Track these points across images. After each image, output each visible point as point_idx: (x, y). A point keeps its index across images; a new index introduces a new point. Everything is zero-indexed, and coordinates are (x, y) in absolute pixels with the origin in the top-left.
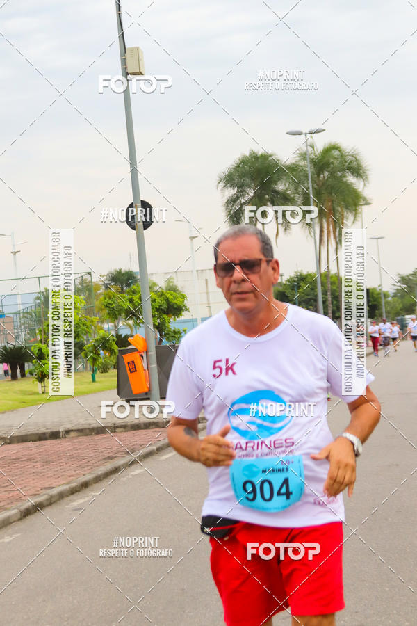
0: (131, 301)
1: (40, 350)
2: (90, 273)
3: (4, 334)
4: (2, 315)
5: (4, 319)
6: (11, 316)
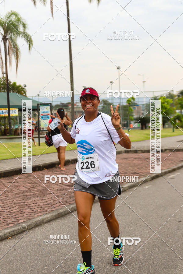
2: (172, 91)
3: (138, 112)
4: (138, 105)
5: (138, 107)
6: (141, 106)
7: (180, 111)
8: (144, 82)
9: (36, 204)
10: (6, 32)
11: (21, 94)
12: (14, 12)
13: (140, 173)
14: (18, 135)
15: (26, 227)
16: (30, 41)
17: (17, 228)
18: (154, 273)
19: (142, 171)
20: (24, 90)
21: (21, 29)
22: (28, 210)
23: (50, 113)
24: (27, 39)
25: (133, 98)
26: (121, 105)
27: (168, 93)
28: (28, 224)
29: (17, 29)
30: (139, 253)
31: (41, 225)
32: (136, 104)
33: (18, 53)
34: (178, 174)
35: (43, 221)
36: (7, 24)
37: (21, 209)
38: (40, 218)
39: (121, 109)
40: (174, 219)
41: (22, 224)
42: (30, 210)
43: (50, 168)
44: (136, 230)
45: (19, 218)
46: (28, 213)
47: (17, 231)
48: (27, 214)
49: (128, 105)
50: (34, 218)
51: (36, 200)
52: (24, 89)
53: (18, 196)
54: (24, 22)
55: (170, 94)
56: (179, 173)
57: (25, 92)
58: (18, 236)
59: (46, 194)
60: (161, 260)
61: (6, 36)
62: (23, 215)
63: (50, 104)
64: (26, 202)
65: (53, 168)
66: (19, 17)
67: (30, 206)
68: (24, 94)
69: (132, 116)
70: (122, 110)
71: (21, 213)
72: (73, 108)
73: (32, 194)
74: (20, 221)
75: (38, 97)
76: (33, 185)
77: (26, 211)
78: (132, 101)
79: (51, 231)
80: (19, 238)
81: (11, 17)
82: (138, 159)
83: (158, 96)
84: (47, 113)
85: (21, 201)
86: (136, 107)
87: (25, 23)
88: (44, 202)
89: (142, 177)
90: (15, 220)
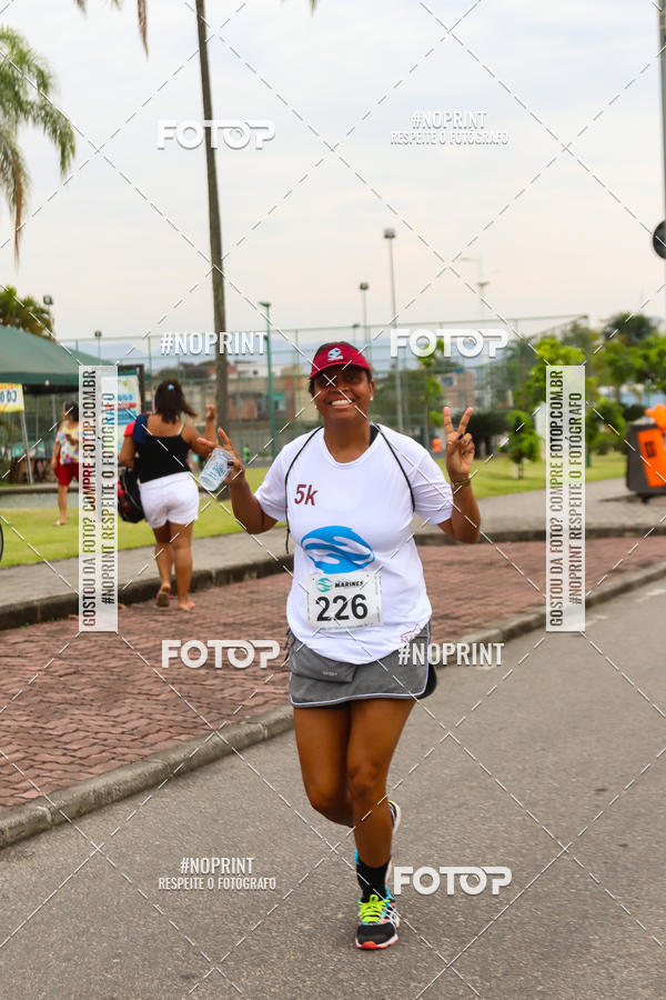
0: (646, 358)
1: (519, 421)
2: (585, 317)
3: (462, 396)
4: (460, 370)
5: (462, 376)
6: (474, 372)
7: (612, 389)
8: (482, 285)
9: (82, 734)
11: (36, 331)
12: (5, 30)
13: (464, 615)
14: (25, 481)
15: (49, 818)
16: (63, 138)
17: (14, 819)
18: (505, 975)
19: (471, 611)
20: (46, 316)
21: (31, 93)
22: (57, 756)
23: (137, 400)
24: (54, 131)
25: (441, 347)
26: (400, 368)
27: (569, 327)
28: (55, 805)
29: (17, 94)
30: (453, 903)
31: (101, 807)
33: (22, 180)
34: (600, 620)
35: (109, 793)
37: (30, 750)
38: (99, 784)
39: (398, 382)
40: (581, 779)
41: (29, 806)
42: (64, 755)
43: (138, 602)
44: (443, 820)
45: (23, 785)
46: (55, 766)
47: (14, 832)
48: (51, 771)
49: (423, 367)
50: (76, 782)
51: (87, 720)
52: (43, 311)
53: (20, 703)
54: (42, 68)
55: (575, 328)
56: (603, 617)
57: (48, 325)
58: (19, 848)
59: (121, 696)
60: (530, 928)
62: (37, 772)
63: (138, 369)
64: (50, 725)
65: (150, 603)
66: (25, 50)
67: (64, 739)
68: (46, 332)
69: (440, 409)
70: (402, 386)
71: (32, 767)
72: (223, 380)
73: (73, 695)
74: (25, 795)
75: (96, 343)
76: (75, 663)
77: (47, 757)
78: (438, 353)
79: (137, 830)
80: (22, 856)
82: (456, 567)
83: (533, 337)
84: (128, 402)
85: (29, 724)
86: (454, 376)
87: (46, 72)
88: (113, 726)
89: (471, 630)
90: (9, 792)
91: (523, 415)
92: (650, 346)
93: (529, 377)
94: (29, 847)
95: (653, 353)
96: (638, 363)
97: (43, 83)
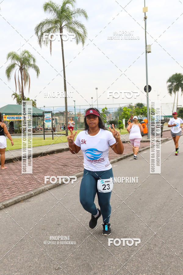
0: (143, 111)
1: (120, 121)
3: (110, 117)
4: (109, 113)
6: (112, 113)
10: (22, 64)
12: (27, 51)
15: (33, 194)
16: (38, 71)
17: (27, 194)
20: (35, 103)
21: (32, 62)
22: (35, 182)
23: (51, 118)
24: (36, 69)
25: (106, 108)
27: (129, 105)
28: (34, 192)
29: (29, 62)
31: (43, 192)
32: (108, 112)
36: (22, 59)
37: (30, 181)
38: (43, 188)
41: (30, 192)
43: (51, 154)
45: (29, 188)
46: (34, 184)
47: (27, 197)
49: (103, 112)
50: (39, 187)
54: (34, 58)
55: (130, 105)
58: (28, 200)
59: (47, 171)
61: (22, 67)
62: (31, 185)
63: (51, 112)
65: (53, 154)
66: (30, 54)
68: (35, 106)
69: (106, 120)
72: (67, 115)
73: (38, 171)
74: (29, 190)
75: (44, 108)
76: (39, 165)
77: (33, 183)
78: (105, 110)
80: (28, 201)
81: (25, 55)
83: (122, 107)
84: (49, 118)
85: (30, 176)
86: (108, 114)
90: (26, 189)
91: (121, 121)
92: (143, 108)
93: (122, 114)
94: (30, 200)
95: (144, 110)
96: (141, 111)
97: (34, 60)
